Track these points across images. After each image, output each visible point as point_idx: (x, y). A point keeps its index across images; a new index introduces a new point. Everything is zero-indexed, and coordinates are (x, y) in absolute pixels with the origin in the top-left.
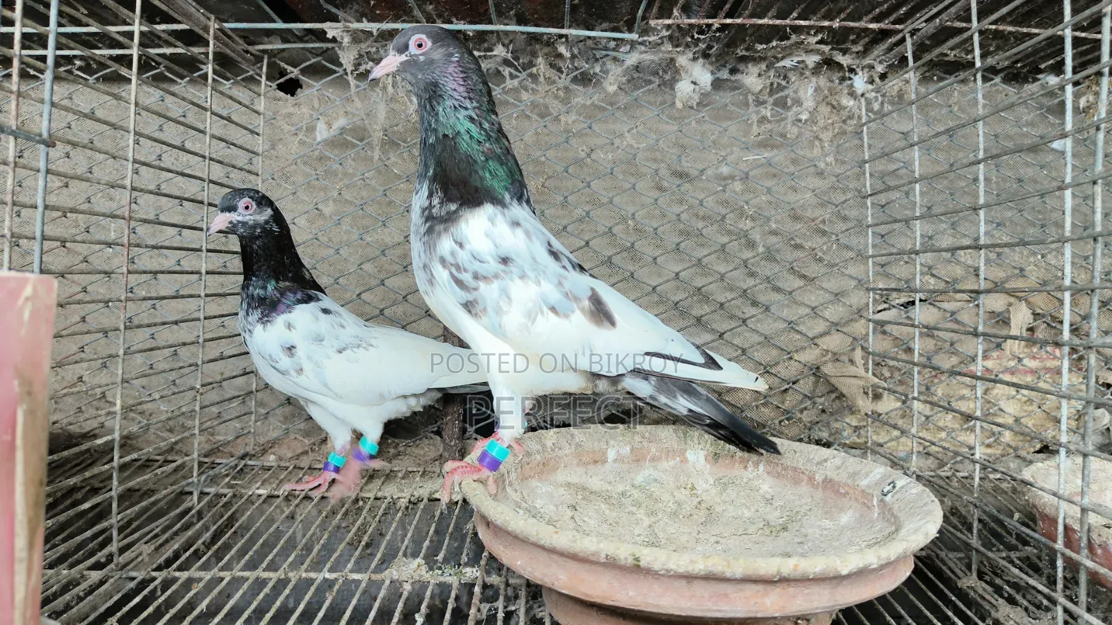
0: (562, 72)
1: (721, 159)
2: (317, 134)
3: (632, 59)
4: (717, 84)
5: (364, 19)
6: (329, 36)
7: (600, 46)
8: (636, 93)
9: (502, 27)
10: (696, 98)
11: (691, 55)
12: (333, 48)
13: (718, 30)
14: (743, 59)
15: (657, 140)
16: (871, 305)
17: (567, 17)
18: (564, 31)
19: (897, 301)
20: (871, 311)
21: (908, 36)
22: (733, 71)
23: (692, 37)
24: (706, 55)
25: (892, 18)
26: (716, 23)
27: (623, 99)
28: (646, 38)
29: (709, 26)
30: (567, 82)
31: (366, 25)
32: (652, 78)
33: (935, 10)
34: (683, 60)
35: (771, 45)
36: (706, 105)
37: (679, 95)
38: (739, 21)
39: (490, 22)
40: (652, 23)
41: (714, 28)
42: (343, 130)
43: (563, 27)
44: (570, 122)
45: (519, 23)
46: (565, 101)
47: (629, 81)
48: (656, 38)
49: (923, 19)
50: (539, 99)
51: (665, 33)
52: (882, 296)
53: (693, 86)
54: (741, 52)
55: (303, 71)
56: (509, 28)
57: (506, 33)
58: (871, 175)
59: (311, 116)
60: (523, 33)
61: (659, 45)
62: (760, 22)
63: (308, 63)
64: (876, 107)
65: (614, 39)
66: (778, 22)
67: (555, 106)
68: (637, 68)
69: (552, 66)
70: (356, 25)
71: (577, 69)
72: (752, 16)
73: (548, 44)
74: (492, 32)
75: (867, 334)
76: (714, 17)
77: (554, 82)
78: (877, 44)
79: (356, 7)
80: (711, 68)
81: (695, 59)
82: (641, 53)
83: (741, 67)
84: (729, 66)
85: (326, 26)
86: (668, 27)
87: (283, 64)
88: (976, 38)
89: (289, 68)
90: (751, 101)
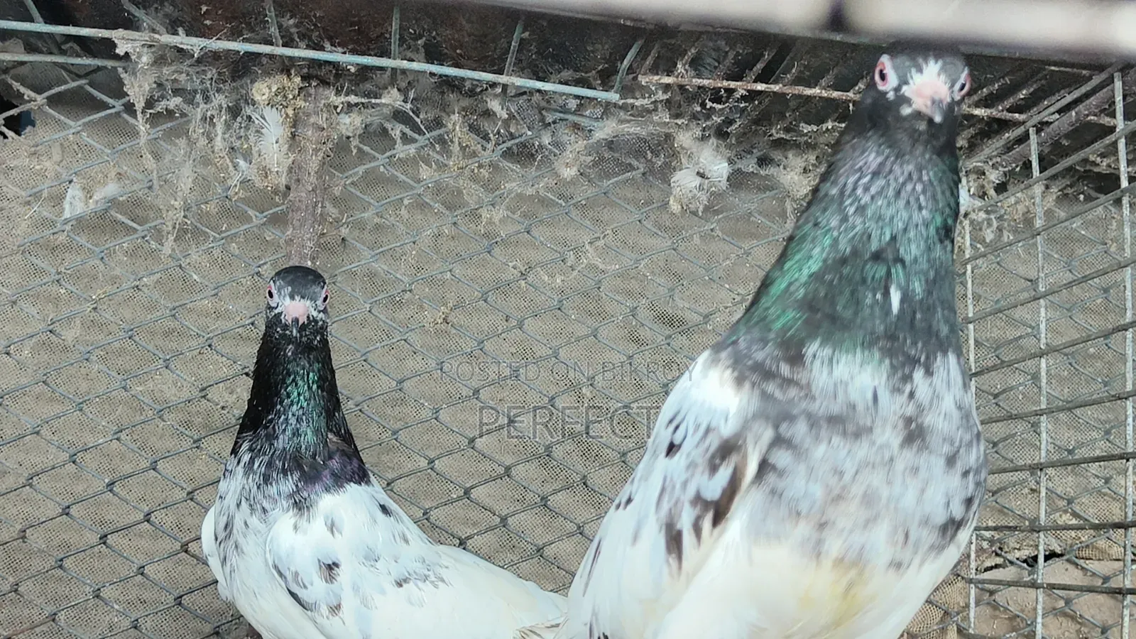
0: (488, 140)
1: (738, 298)
2: (67, 206)
3: (605, 130)
4: (737, 180)
5: (180, 30)
6: (120, 51)
7: (554, 106)
8: (606, 183)
9: (405, 64)
10: (704, 198)
11: (699, 133)
12: (115, 68)
13: (743, 98)
14: (780, 144)
15: (637, 261)
16: (973, 556)
17: (510, 59)
18: (503, 79)
19: (1018, 554)
20: (973, 565)
21: (1032, 131)
22: (763, 161)
23: (703, 105)
24: (721, 134)
25: (1007, 104)
26: (741, 88)
27: (585, 192)
28: (630, 101)
29: (730, 91)
30: (496, 157)
31: (182, 40)
32: (635, 163)
33: (1069, 98)
34: (685, 139)
35: (824, 127)
36: (717, 212)
37: (676, 191)
38: (776, 88)
39: (384, 53)
40: (643, 80)
41: (737, 95)
42: (113, 202)
43: (500, 72)
44: (496, 220)
45: (430, 59)
46: (491, 186)
47: (595, 164)
48: (646, 101)
49: (1052, 109)
50: (447, 178)
51: (661, 96)
52: (991, 541)
53: (698, 180)
54: (777, 133)
55: (52, 101)
56: (415, 66)
57: (404, 72)
58: (977, 343)
59: (58, 176)
60: (432, 74)
61: (649, 112)
62: (809, 92)
63: (63, 88)
64: (989, 235)
65: (577, 97)
66: (836, 94)
67: (473, 194)
68: (610, 144)
69: (473, 129)
70: (167, 39)
71: (512, 137)
72: (798, 81)
73: (472, 93)
74: (382, 69)
75: (967, 606)
76: (738, 78)
77: (474, 154)
78: (989, 138)
79: (169, 9)
80: (728, 153)
81: (703, 138)
82: (622, 122)
83: (777, 155)
84: (757, 153)
85: (116, 35)
86: (667, 87)
87: (16, 85)
88: (1122, 145)
89: (28, 93)
90: (789, 209)
